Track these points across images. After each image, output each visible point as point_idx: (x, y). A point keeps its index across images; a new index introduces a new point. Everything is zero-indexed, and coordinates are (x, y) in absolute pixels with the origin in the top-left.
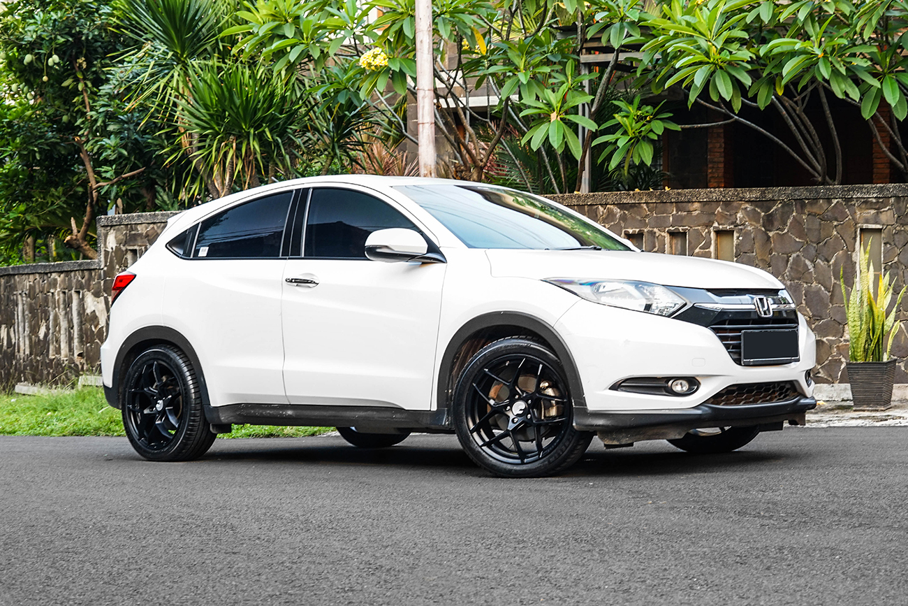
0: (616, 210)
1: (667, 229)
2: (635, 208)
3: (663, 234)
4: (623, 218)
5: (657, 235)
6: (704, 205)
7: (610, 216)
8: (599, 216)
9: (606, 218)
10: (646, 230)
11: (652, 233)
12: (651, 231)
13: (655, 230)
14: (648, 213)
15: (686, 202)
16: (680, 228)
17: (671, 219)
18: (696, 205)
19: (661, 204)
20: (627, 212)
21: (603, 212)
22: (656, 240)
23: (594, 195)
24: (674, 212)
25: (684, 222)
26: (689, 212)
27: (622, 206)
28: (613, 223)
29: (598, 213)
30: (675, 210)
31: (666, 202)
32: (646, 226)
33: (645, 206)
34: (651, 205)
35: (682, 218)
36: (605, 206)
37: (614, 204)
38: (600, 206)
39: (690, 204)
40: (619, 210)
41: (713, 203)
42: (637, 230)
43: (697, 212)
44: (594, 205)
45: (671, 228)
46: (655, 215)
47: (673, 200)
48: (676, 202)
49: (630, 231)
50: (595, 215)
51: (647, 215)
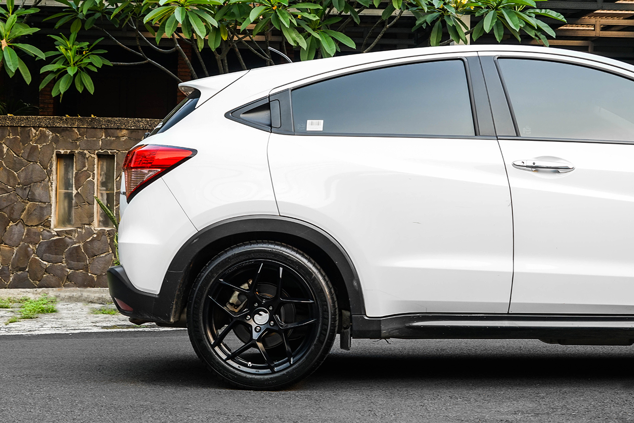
0: (49, 133)
1: (96, 151)
2: (67, 132)
3: (93, 155)
4: (55, 140)
5: (87, 156)
6: (131, 132)
7: (43, 137)
8: (31, 136)
9: (39, 139)
10: (76, 152)
11: (83, 155)
12: (82, 152)
13: (86, 152)
14: (79, 136)
15: (115, 129)
16: (109, 151)
17: (100, 143)
18: (124, 132)
19: (92, 130)
20: (59, 135)
21: (35, 133)
22: (86, 160)
23: (27, 118)
24: (104, 137)
25: (113, 146)
26: (118, 137)
27: (53, 129)
28: (45, 144)
29: (31, 134)
30: (104, 135)
31: (97, 128)
32: (77, 147)
33: (76, 130)
34: (82, 129)
35: (111, 142)
36: (37, 128)
37: (47, 127)
38: (32, 129)
39: (118, 131)
40: (51, 133)
41: (140, 131)
42: (69, 151)
43: (125, 138)
44: (27, 127)
45: (100, 151)
46: (85, 138)
47: (103, 126)
48: (105, 129)
49: (62, 152)
50: (27, 135)
51: (78, 138)
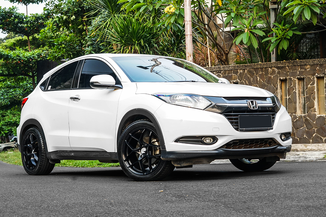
0: (276, 70)
1: (296, 77)
2: (283, 69)
3: (295, 79)
4: (279, 73)
5: (293, 80)
6: (312, 66)
7: (273, 72)
8: (269, 72)
9: (272, 73)
10: (288, 78)
11: (291, 79)
12: (290, 78)
13: (292, 77)
14: (289, 70)
15: (304, 65)
16: (302, 76)
17: (298, 72)
18: (308, 66)
19: (294, 66)
20: (280, 70)
21: (270, 70)
22: (292, 82)
23: (267, 63)
24: (300, 70)
25: (304, 74)
26: (306, 69)
27: (278, 68)
28: (274, 75)
29: (268, 71)
30: (300, 69)
31: (296, 66)
32: (288, 76)
33: (287, 67)
34: (290, 67)
35: (302, 72)
36: (271, 68)
37: (275, 67)
38: (269, 68)
39: (306, 66)
40: (277, 70)
41: (315, 65)
42: (284, 78)
43: (309, 69)
44: (267, 68)
45: (298, 76)
46: (291, 71)
47: (299, 64)
48: (300, 65)
49: (282, 78)
50: (267, 72)
51: (288, 71)
